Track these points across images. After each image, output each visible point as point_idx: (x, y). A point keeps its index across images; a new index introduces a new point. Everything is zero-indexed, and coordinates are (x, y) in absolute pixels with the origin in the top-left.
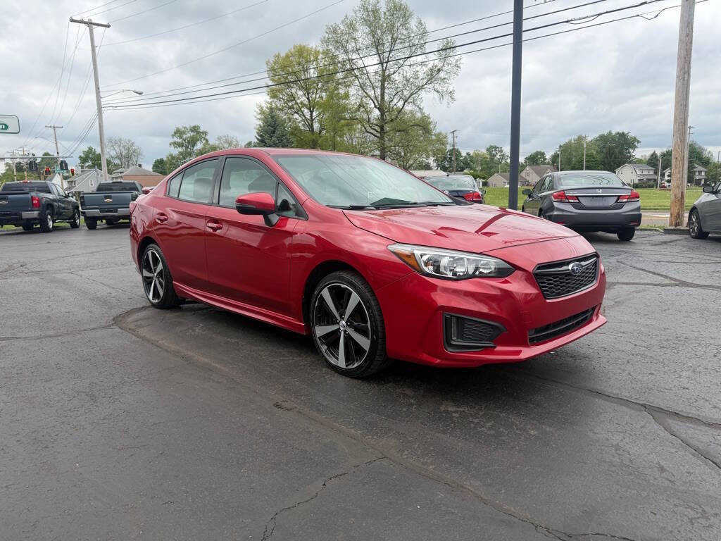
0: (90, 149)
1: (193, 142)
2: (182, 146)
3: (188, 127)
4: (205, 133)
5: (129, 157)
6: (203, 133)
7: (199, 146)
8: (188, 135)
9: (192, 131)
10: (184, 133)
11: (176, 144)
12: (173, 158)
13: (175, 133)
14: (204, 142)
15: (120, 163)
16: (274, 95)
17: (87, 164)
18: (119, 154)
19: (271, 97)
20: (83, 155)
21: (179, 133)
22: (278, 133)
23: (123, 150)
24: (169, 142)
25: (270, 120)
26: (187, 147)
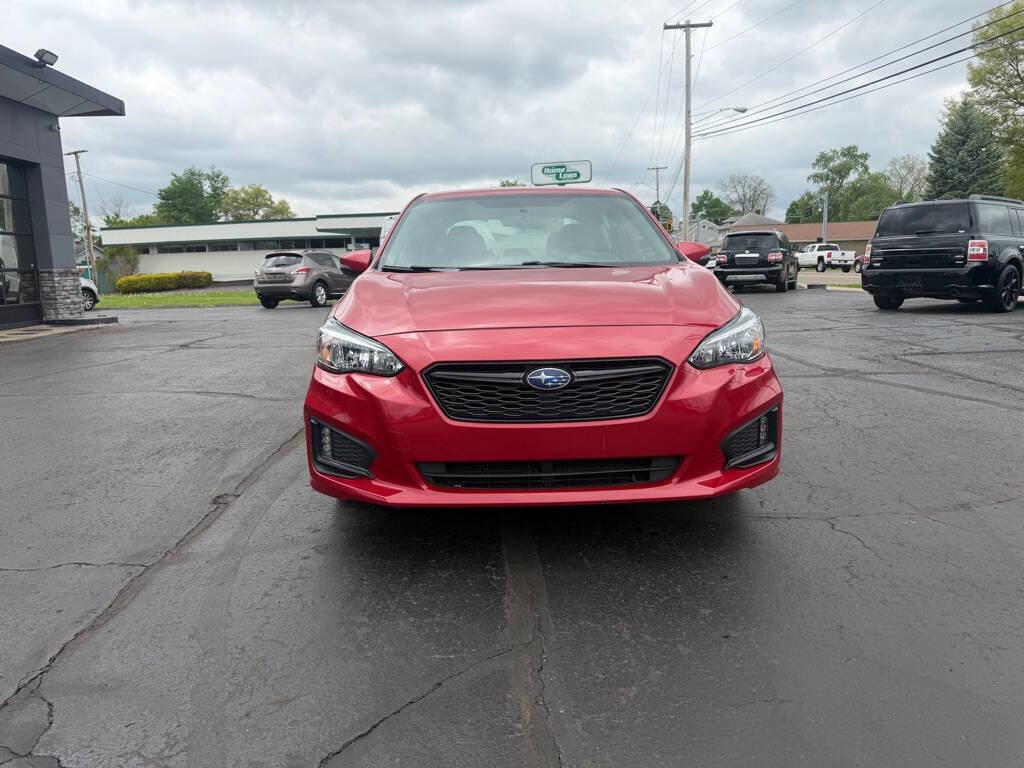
0: (706, 193)
1: (842, 171)
2: (827, 180)
3: (839, 149)
4: (865, 156)
5: (754, 200)
6: (861, 156)
7: (853, 176)
8: (838, 162)
9: (844, 155)
10: (831, 159)
11: (817, 178)
12: (811, 197)
13: (818, 161)
14: (860, 170)
15: (741, 209)
16: (978, 78)
17: (700, 213)
18: (742, 198)
19: (975, 84)
20: (696, 202)
21: (823, 160)
22: (972, 143)
23: (747, 191)
24: (808, 176)
25: (960, 123)
26: (833, 180)
